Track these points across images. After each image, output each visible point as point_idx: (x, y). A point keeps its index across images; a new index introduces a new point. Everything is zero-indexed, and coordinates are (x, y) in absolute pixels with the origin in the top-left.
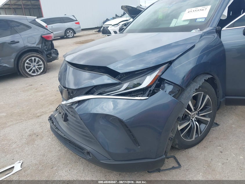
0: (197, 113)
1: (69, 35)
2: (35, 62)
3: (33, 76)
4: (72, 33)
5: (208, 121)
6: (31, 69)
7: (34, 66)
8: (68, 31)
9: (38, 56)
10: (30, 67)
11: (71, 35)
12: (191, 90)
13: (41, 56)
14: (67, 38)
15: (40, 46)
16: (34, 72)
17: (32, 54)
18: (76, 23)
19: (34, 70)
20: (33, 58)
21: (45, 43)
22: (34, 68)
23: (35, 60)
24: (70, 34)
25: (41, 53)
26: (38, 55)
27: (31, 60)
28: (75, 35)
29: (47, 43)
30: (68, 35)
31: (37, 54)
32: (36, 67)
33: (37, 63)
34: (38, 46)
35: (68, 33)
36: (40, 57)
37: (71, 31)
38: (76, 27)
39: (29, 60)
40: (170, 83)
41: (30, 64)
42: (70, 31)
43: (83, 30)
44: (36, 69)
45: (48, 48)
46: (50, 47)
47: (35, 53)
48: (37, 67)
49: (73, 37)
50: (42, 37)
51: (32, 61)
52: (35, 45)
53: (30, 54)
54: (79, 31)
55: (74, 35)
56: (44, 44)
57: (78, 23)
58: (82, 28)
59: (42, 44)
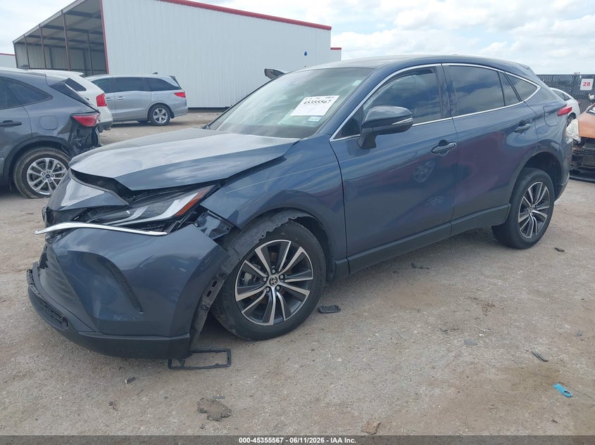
0: (282, 277)
1: (158, 119)
2: (50, 167)
3: (42, 196)
4: (164, 115)
5: (305, 296)
6: (41, 182)
7: (48, 176)
8: (157, 110)
9: (60, 156)
10: (38, 177)
11: (162, 119)
12: (257, 233)
13: (65, 156)
14: (154, 124)
15: (66, 136)
16: (45, 188)
17: (47, 150)
18: (177, 94)
19: (46, 183)
20: (47, 160)
21: (78, 131)
22: (47, 181)
23: (51, 162)
24: (161, 116)
25: (68, 151)
26: (60, 154)
27: (44, 162)
28: (171, 120)
29: (82, 132)
30: (155, 117)
31: (57, 153)
32: (52, 179)
33: (55, 171)
34: (61, 136)
35: (156, 114)
36: (64, 158)
37: (164, 111)
38: (177, 102)
39: (38, 164)
40: (216, 216)
41: (39, 172)
42: (160, 111)
43: (192, 110)
44: (52, 183)
45: (84, 142)
46: (90, 141)
47: (54, 149)
48: (54, 178)
49: (168, 124)
50: (72, 118)
51: (45, 165)
52: (55, 134)
53: (41, 151)
54: (182, 113)
55: (168, 119)
56: (75, 133)
57: (182, 95)
58: (189, 106)
59: (71, 132)
